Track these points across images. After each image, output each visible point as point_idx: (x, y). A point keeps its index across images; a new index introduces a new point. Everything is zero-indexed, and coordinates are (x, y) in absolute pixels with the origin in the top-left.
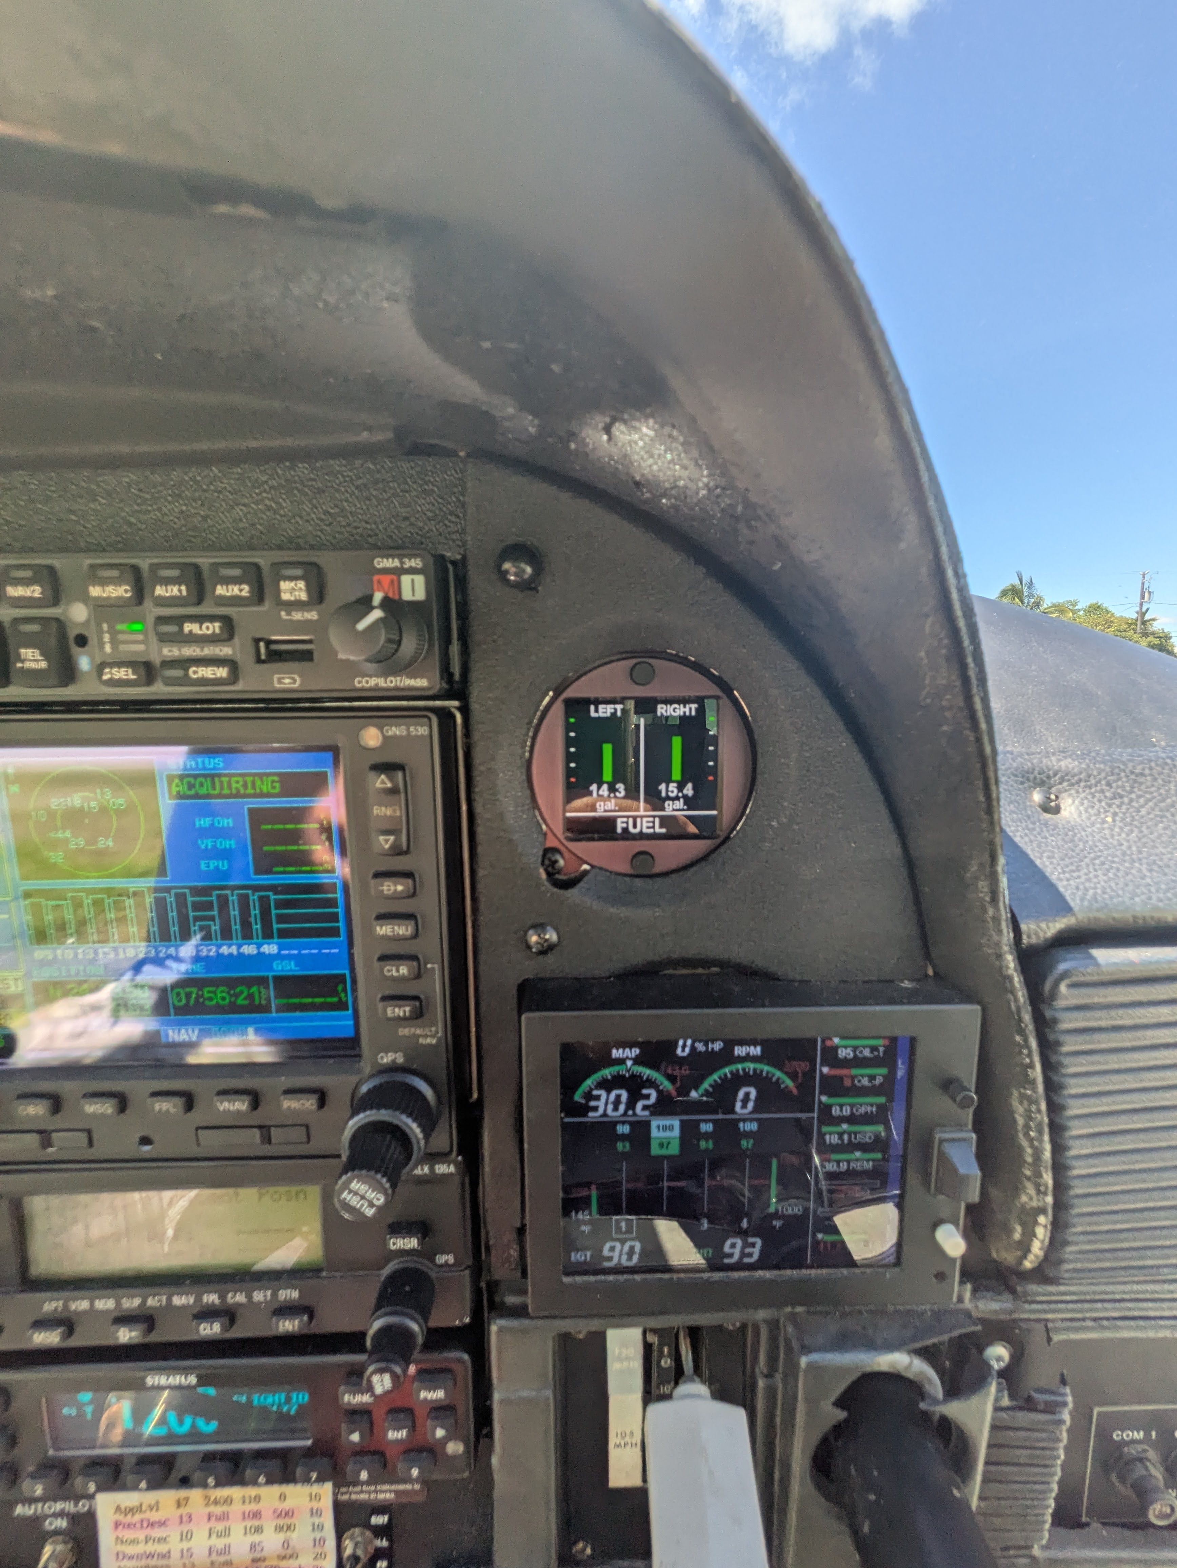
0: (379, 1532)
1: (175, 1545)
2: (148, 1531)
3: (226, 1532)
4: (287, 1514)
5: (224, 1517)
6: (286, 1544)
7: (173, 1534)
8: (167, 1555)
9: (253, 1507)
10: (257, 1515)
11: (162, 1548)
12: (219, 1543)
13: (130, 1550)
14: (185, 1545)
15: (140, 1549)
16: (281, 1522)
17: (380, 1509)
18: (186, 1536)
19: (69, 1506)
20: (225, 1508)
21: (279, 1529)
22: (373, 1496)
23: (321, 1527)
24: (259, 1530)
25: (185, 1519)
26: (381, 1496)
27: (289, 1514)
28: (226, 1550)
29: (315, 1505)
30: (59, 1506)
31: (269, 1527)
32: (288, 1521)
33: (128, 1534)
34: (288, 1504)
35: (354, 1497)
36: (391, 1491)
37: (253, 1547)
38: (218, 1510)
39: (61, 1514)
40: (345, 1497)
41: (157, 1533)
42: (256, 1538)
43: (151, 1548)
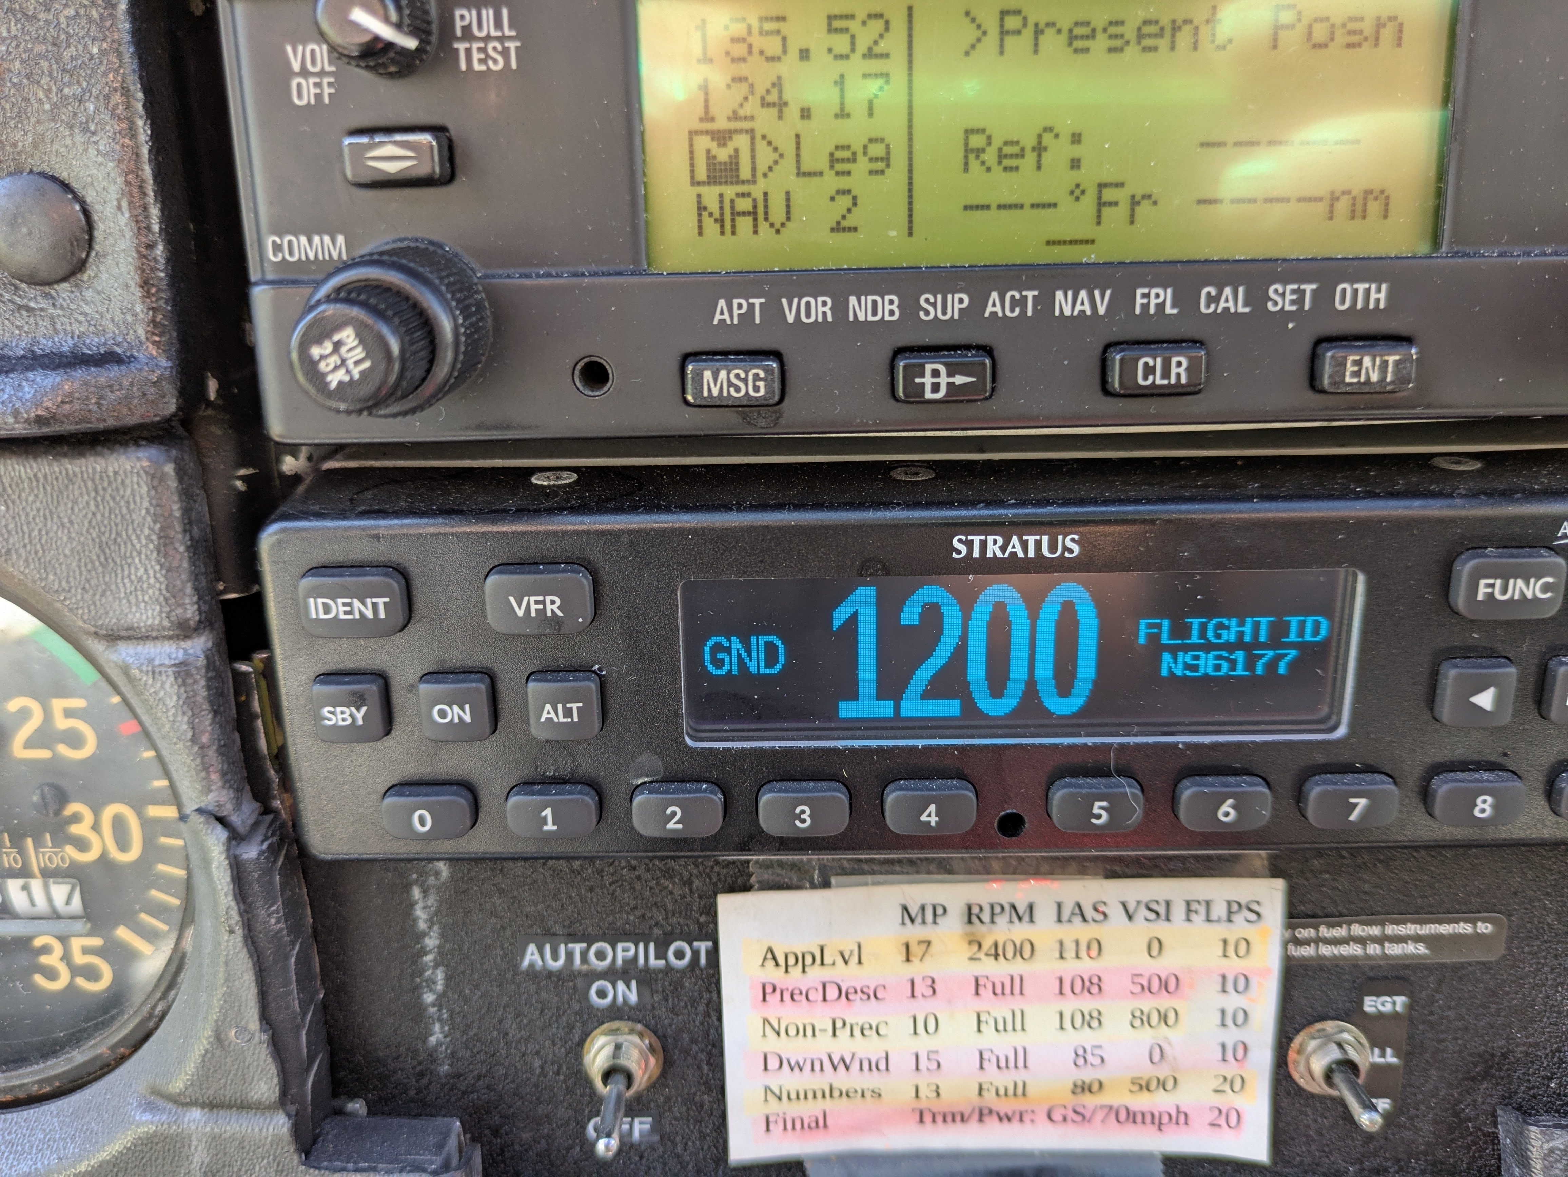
1: (900, 1043)
2: (840, 1010)
3: (1017, 1021)
4: (1164, 985)
5: (1012, 987)
6: (1154, 1055)
7: (895, 1018)
8: (881, 1065)
9: (1086, 966)
10: (1091, 985)
11: (870, 1048)
12: (1000, 1044)
13: (795, 1050)
14: (923, 1044)
15: (818, 1047)
16: (1147, 1004)
17: (1387, 979)
18: (926, 1026)
19: (644, 955)
20: (1017, 967)
21: (1141, 1019)
22: (1373, 949)
23: (1242, 1018)
24: (1093, 1020)
25: (922, 988)
26: (1394, 950)
27: (1168, 985)
28: (1018, 1060)
29: (1234, 965)
30: (624, 951)
31: (1118, 1014)
32: (1164, 1002)
33: (792, 1015)
34: (1166, 964)
35: (1326, 950)
36: (1417, 939)
37: (1081, 1056)
38: (998, 970)
39: (628, 972)
40: (1307, 951)
41: (859, 1014)
42: (1086, 1037)
43: (843, 1045)
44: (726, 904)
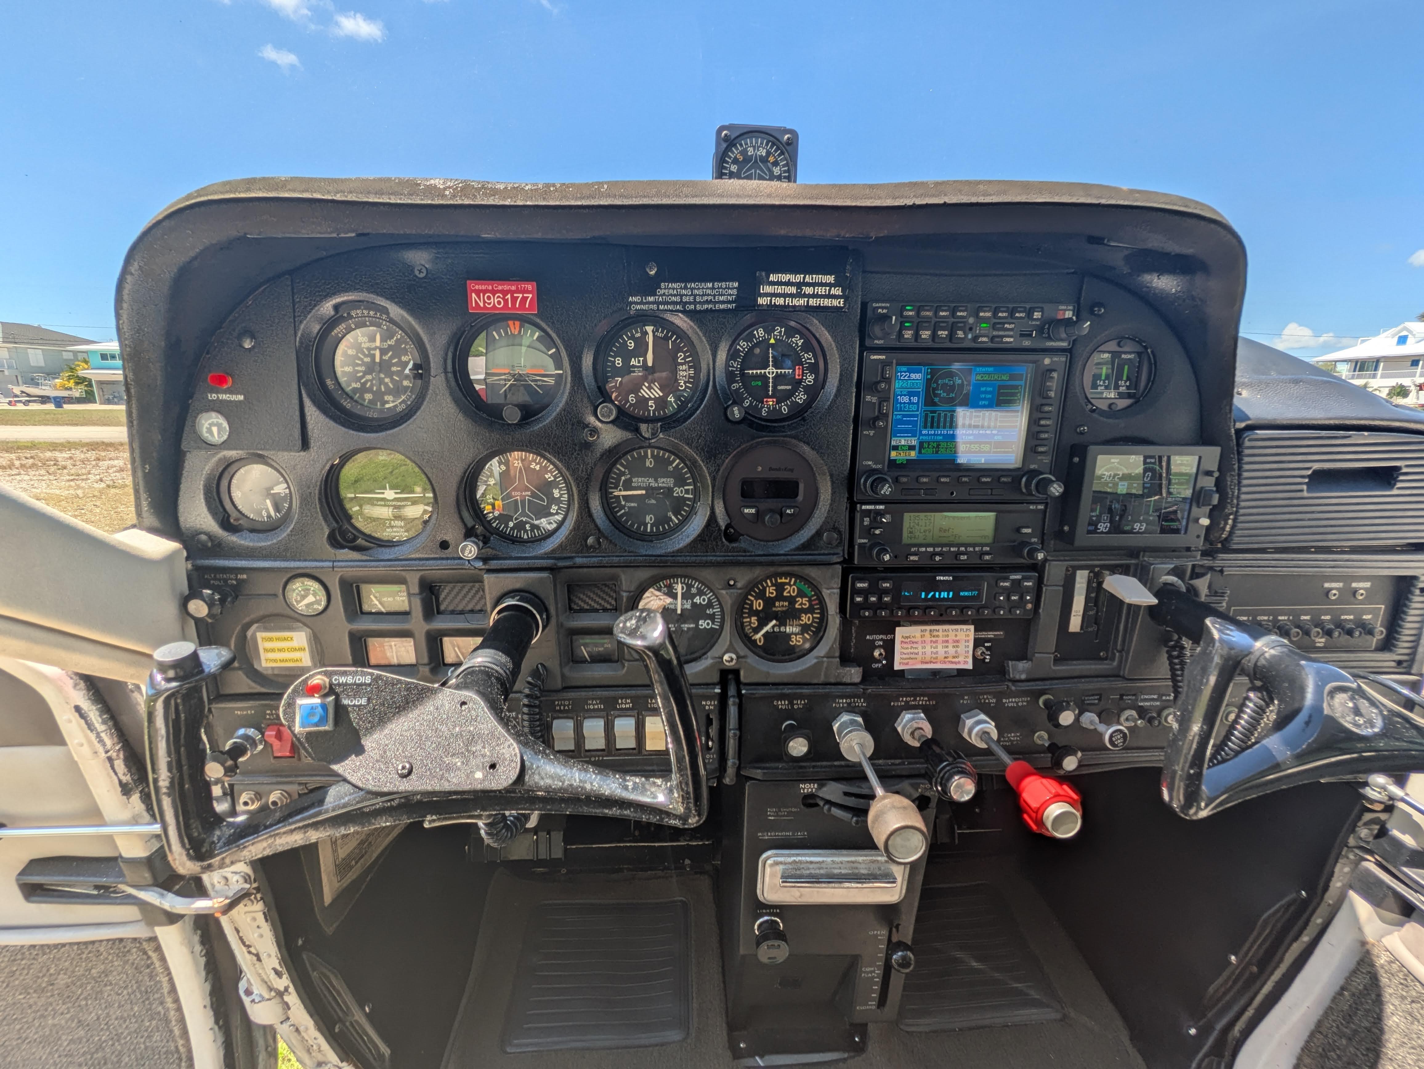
0: (987, 648)
1: (920, 650)
3: (936, 647)
5: (936, 642)
6: (956, 652)
7: (920, 646)
8: (917, 654)
9: (946, 639)
10: (947, 641)
11: (916, 651)
12: (935, 650)
13: (905, 651)
14: (923, 652)
15: (909, 651)
17: (988, 640)
18: (924, 647)
19: (884, 637)
21: (954, 647)
22: (986, 636)
23: (968, 646)
24: (947, 647)
26: (989, 636)
27: (958, 641)
28: (937, 653)
30: (881, 636)
31: (950, 645)
32: (957, 644)
33: (905, 646)
35: (980, 636)
36: (993, 635)
37: (945, 653)
38: (934, 639)
39: (882, 640)
40: (977, 636)
41: (915, 646)
42: (946, 650)
43: (912, 651)
44: (897, 629)
